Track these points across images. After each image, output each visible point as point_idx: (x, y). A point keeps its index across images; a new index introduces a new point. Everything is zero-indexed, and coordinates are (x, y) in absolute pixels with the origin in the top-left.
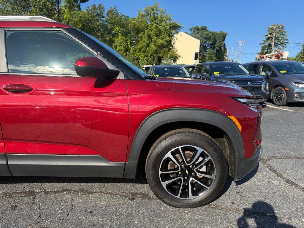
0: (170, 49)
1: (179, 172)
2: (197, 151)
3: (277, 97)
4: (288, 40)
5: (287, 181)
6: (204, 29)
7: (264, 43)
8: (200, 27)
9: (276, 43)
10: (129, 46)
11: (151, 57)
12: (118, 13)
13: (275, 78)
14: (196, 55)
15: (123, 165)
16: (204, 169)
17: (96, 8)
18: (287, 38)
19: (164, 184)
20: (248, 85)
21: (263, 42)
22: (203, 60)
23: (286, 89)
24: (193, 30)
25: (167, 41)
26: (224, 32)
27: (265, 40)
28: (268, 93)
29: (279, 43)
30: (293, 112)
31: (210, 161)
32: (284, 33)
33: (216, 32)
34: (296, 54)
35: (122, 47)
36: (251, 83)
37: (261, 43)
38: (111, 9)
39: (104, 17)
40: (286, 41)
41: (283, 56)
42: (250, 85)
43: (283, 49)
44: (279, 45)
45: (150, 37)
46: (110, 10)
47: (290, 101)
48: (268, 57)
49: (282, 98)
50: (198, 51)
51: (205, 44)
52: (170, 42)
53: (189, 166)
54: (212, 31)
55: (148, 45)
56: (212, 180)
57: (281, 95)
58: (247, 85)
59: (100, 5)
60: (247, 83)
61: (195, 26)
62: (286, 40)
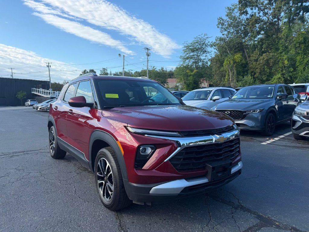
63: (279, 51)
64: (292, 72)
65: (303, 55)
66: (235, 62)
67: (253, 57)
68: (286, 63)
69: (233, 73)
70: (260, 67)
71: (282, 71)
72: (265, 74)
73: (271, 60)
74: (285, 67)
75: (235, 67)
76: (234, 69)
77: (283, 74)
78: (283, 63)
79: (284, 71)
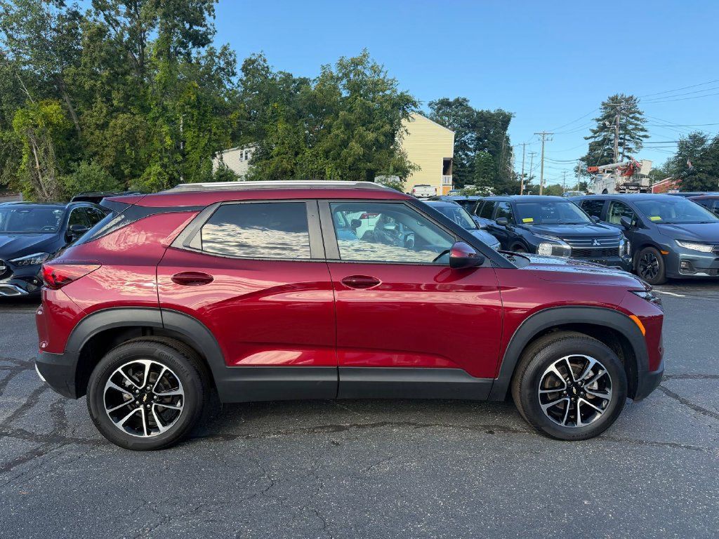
0: (392, 153)
1: (563, 391)
2: (589, 362)
3: (645, 269)
4: (646, 131)
5: (697, 409)
6: (460, 103)
7: (593, 137)
8: (451, 100)
9: (621, 136)
10: (302, 144)
11: (350, 170)
12: (267, 67)
13: (641, 231)
14: (447, 163)
15: (491, 382)
16: (596, 386)
17: (217, 54)
18: (645, 126)
19: (544, 407)
20: (595, 246)
21: (592, 134)
22: (460, 174)
23: (663, 252)
24: (436, 107)
25: (385, 135)
26: (506, 110)
27: (595, 128)
28: (630, 260)
29: (627, 137)
30: (680, 298)
31: (605, 376)
32: (638, 115)
33: (488, 112)
34: (665, 161)
35: (286, 146)
36: (600, 242)
37: (588, 136)
38: (253, 58)
39: (234, 74)
40: (642, 133)
41: (640, 169)
42: (597, 246)
43: (635, 151)
44: (628, 140)
45: (348, 126)
46: (250, 60)
47: (672, 276)
48: (608, 172)
49: (655, 270)
50: (450, 155)
51: (463, 139)
52: (393, 136)
53: (577, 383)
54: (480, 111)
55: (345, 144)
56: (608, 400)
57: (654, 263)
58: (592, 246)
59: (225, 48)
60: (593, 242)
61: (442, 98)
62: (642, 130)
63: (151, 115)
64: (179, 163)
65: (196, 130)
66: (49, 124)
67: (92, 117)
68: (169, 143)
69: (46, 151)
70: (114, 145)
71: (161, 159)
72: (126, 162)
73: (140, 131)
74: (166, 150)
75: (51, 136)
76: (49, 141)
77: (164, 166)
78: (162, 142)
79: (166, 160)
